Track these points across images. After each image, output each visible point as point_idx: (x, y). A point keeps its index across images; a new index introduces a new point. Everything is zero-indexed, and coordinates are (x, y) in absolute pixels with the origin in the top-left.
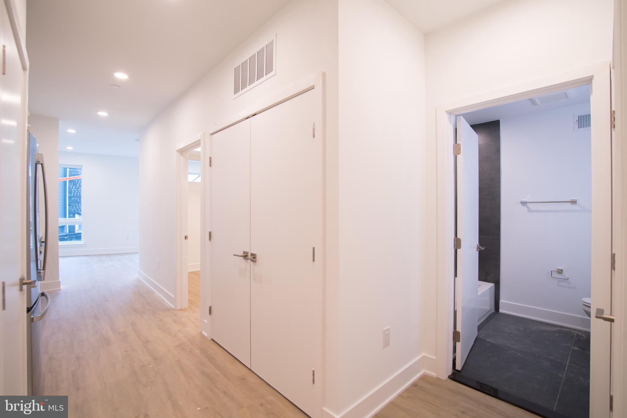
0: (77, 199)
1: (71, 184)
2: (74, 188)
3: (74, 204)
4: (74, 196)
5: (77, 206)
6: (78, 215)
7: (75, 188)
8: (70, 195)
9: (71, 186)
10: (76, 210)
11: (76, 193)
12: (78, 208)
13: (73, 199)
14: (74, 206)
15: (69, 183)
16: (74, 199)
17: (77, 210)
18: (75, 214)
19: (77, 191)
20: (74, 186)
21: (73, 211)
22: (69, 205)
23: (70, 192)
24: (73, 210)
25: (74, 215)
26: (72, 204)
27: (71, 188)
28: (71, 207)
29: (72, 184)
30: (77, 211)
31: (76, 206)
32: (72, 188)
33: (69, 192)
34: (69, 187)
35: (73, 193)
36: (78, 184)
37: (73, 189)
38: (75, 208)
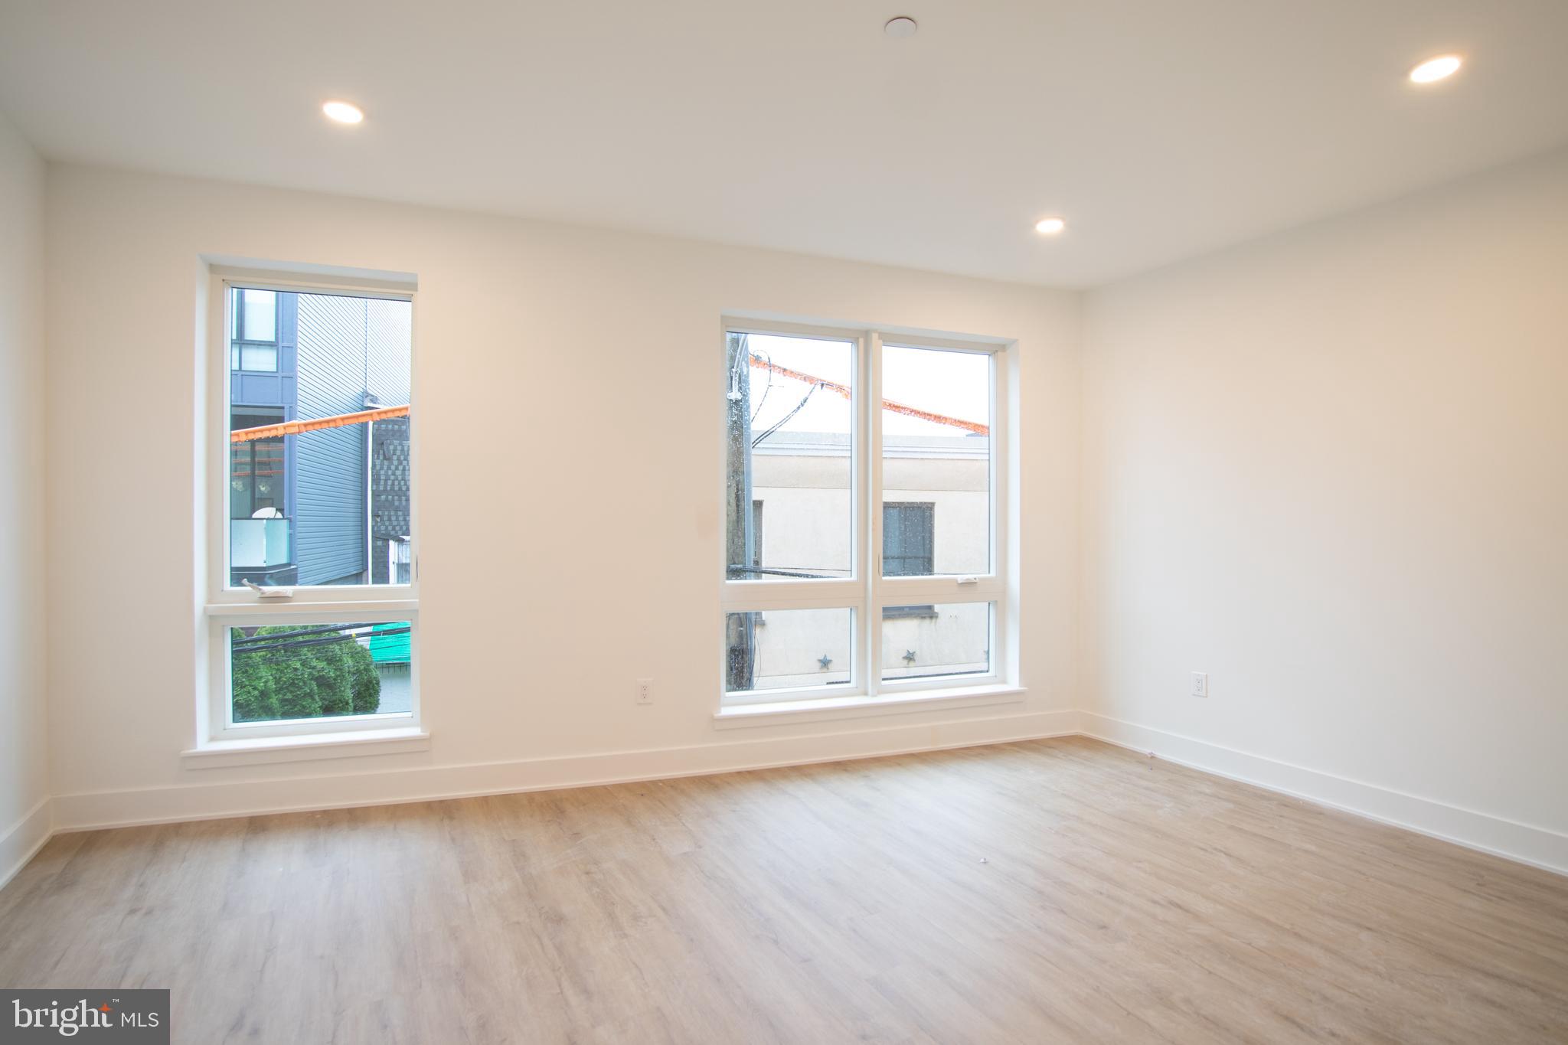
0: (393, 500)
1: (378, 458)
2: (385, 468)
3: (386, 513)
4: (385, 490)
5: (393, 518)
6: (396, 544)
7: (389, 468)
8: (374, 488)
9: (378, 462)
10: (390, 528)
11: (390, 483)
12: (395, 523)
13: (383, 497)
14: (386, 518)
15: (373, 455)
16: (387, 500)
17: (394, 529)
18: (388, 540)
19: (392, 477)
20: (386, 463)
21: (384, 532)
22: (374, 516)
23: (376, 481)
24: (383, 528)
25: (385, 544)
26: (380, 513)
27: (378, 467)
28: (379, 520)
29: (381, 457)
30: (393, 533)
31: (390, 519)
32: (382, 468)
33: (373, 480)
34: (374, 465)
35: (382, 482)
36: (395, 457)
37: (382, 472)
38: (387, 523)
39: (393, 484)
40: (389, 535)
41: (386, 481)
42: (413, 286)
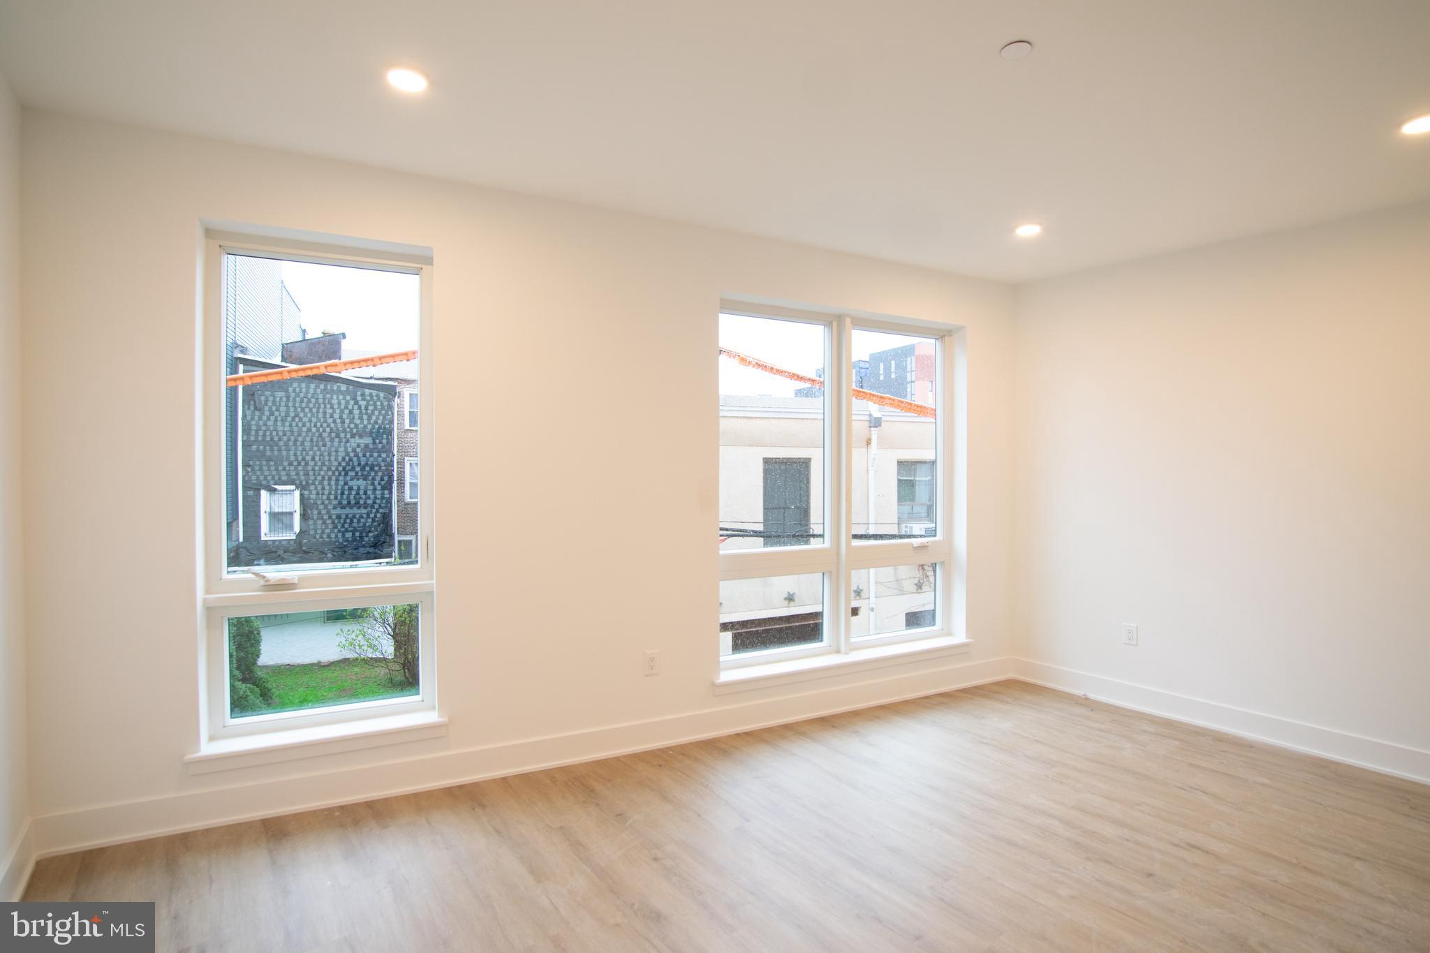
0: (265, 450)
1: (249, 409)
2: (256, 418)
3: (258, 463)
4: (256, 440)
5: (265, 468)
6: (268, 493)
7: (260, 418)
8: (245, 439)
9: (248, 412)
10: (262, 478)
11: (261, 433)
12: (266, 473)
13: (254, 447)
14: (257, 468)
15: (243, 406)
16: (258, 450)
17: (265, 478)
18: (259, 490)
19: (264, 428)
20: (257, 413)
21: (255, 482)
22: (245, 465)
23: (246, 431)
24: (254, 478)
25: (256, 493)
26: (251, 463)
27: (249, 418)
28: (249, 469)
29: (252, 408)
30: (264, 483)
31: (261, 469)
32: (253, 419)
33: (244, 431)
34: (244, 416)
35: (253, 433)
36: (266, 408)
37: (253, 423)
38: (259, 473)
39: (264, 435)
40: (261, 485)
41: (257, 431)
42: (429, 261)
